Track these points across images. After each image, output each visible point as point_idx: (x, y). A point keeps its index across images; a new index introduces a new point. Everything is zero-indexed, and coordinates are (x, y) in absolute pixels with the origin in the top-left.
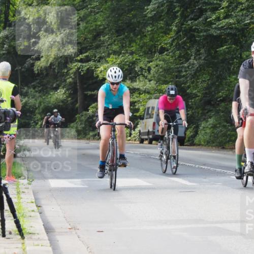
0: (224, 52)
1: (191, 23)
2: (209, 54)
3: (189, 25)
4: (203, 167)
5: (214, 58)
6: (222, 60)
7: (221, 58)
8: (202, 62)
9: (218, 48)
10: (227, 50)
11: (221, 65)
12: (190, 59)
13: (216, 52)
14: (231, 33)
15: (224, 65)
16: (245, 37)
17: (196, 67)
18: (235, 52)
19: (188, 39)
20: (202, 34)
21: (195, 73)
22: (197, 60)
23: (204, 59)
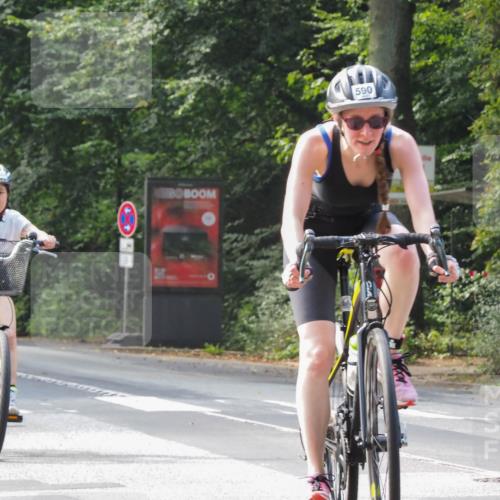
0: (87, 153)
1: (23, 93)
2: (57, 156)
3: (18, 98)
4: (43, 378)
5: (66, 163)
6: (82, 169)
7: (80, 165)
8: (43, 170)
9: (74, 146)
10: (93, 149)
11: (81, 178)
12: (19, 165)
13: (71, 153)
14: (101, 116)
15: (87, 179)
16: (128, 124)
17: (31, 181)
18: (109, 153)
19: (15, 126)
20: (43, 117)
21: (29, 194)
22: (32, 167)
23: (48, 166)
